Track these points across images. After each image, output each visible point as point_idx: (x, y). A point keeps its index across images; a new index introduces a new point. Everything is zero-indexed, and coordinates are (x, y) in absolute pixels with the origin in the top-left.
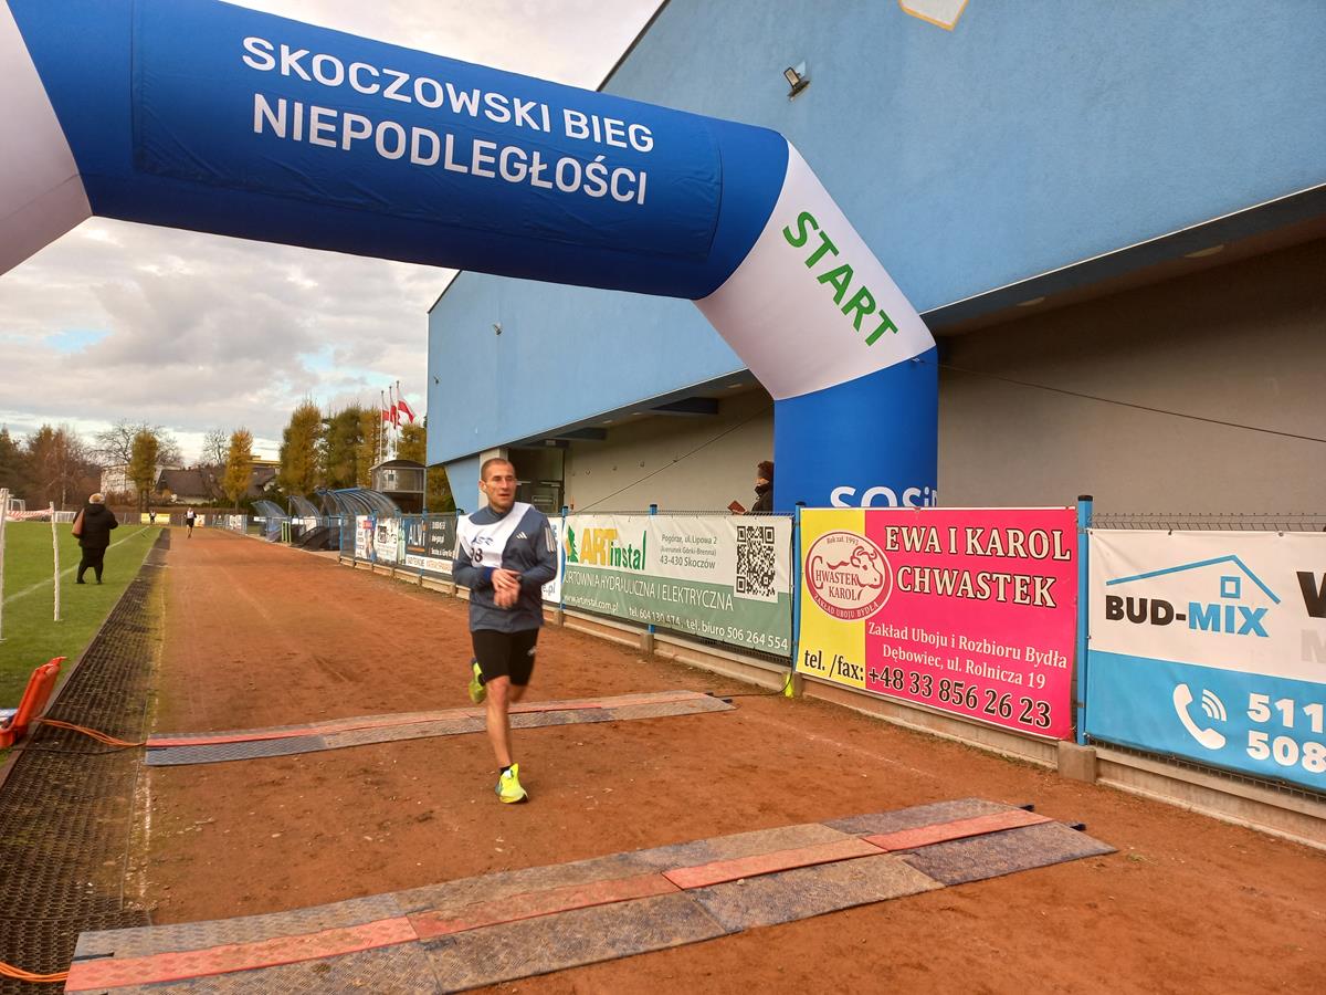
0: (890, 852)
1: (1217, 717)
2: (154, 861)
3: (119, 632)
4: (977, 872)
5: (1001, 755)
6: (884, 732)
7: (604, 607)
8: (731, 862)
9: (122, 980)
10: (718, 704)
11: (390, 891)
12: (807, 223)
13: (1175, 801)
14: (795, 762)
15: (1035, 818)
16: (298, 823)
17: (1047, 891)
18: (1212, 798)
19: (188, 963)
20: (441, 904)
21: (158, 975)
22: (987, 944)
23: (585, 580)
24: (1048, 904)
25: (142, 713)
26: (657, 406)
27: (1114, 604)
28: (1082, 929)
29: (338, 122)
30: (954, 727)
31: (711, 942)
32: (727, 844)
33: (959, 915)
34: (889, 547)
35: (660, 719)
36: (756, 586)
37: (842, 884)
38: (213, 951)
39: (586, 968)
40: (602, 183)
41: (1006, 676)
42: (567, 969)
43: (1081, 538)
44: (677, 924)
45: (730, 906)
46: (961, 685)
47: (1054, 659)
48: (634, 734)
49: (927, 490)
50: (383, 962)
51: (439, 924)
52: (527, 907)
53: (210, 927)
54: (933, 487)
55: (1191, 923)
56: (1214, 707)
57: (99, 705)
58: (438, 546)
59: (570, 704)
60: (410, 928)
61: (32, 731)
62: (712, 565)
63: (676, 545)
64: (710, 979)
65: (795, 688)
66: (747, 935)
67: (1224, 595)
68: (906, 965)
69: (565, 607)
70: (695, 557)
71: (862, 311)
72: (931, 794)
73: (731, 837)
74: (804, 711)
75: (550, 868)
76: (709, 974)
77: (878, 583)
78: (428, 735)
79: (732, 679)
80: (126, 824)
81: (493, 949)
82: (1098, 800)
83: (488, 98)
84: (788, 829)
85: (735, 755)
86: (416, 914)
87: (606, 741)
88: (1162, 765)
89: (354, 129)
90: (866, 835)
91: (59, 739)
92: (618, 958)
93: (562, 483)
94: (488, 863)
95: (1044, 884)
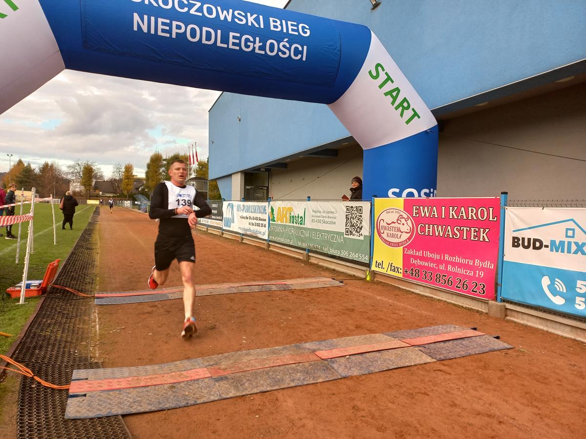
0: (412, 346)
1: (561, 290)
2: (101, 343)
3: (81, 250)
4: (451, 355)
5: (462, 307)
6: (411, 296)
7: (287, 242)
8: (343, 349)
9: (92, 389)
10: (337, 283)
11: (199, 357)
12: (380, 68)
13: (541, 327)
14: (371, 308)
15: (477, 333)
16: (159, 329)
17: (482, 364)
18: (558, 326)
19: (118, 383)
20: (221, 363)
21: (105, 387)
22: (455, 385)
23: (279, 229)
24: (482, 369)
25: (92, 283)
26: (310, 153)
27: (516, 240)
28: (497, 380)
29: (170, 25)
30: (442, 294)
31: (335, 381)
32: (342, 341)
33: (443, 373)
34: (414, 215)
35: (312, 289)
36: (354, 232)
37: (391, 359)
38: (127, 379)
39: (282, 390)
40: (287, 52)
41: (466, 272)
42: (274, 390)
43: (502, 211)
44: (319, 373)
45: (343, 367)
46: (446, 276)
47: (488, 265)
48: (301, 295)
49: (432, 190)
50: (197, 386)
51: (220, 371)
52: (257, 364)
53: (126, 370)
54: (435, 188)
55: (545, 378)
56: (560, 286)
57: (75, 279)
58: (215, 215)
59: (272, 282)
60: (208, 372)
61: (48, 289)
62: (335, 223)
63: (318, 214)
64: (334, 396)
65: (371, 277)
66: (350, 379)
67: (567, 236)
68: (419, 393)
69: (270, 241)
70: (327, 220)
71: (404, 108)
72: (431, 322)
73: (343, 338)
74: (375, 286)
75: (266, 349)
76: (334, 394)
77: (409, 231)
78: (213, 294)
79: (343, 273)
80: (89, 328)
81: (243, 381)
82: (506, 326)
83: (236, 13)
84: (368, 336)
85: (344, 305)
86: (210, 367)
87: (289, 298)
88: (536, 311)
89: (177, 28)
90: (402, 339)
91: (60, 293)
92: (296, 387)
93: (268, 187)
94: (240, 347)
95: (481, 361)
